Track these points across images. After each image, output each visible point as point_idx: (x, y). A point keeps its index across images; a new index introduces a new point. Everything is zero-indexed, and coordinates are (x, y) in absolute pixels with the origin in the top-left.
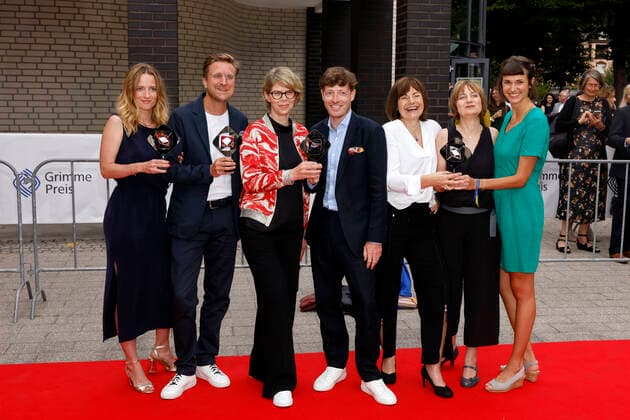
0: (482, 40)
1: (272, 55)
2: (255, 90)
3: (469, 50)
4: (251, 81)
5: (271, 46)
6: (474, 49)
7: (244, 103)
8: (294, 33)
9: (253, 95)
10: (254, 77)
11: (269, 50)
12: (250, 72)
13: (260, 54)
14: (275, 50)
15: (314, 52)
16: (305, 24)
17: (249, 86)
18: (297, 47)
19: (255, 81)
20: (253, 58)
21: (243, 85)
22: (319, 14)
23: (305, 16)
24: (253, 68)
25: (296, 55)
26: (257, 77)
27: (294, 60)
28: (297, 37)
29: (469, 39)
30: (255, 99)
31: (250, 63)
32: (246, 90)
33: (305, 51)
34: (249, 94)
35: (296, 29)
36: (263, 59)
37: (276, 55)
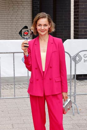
1: (18, 4)
2: (11, 20)
4: (9, 16)
7: (6, 25)
9: (10, 22)
10: (10, 14)
12: (9, 12)
13: (13, 4)
15: (36, 3)
17: (8, 18)
19: (11, 16)
20: (9, 6)
21: (5, 18)
24: (9, 10)
25: (28, 4)
26: (12, 14)
27: (27, 6)
30: (11, 23)
31: (8, 8)
32: (7, 20)
34: (8, 22)
36: (14, 6)
37: (19, 4)
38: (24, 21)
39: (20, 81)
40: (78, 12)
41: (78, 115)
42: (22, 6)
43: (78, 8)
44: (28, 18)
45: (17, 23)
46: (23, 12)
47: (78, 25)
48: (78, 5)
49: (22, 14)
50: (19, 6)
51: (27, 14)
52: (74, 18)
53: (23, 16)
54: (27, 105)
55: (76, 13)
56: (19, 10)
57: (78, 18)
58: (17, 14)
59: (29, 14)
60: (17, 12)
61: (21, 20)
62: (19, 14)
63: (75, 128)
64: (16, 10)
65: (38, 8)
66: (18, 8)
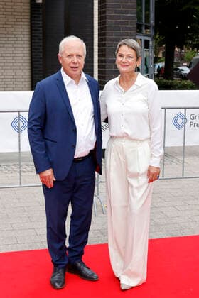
0: (152, 22)
1: (6, 33)
3: (144, 27)
5: (5, 26)
6: (147, 27)
8: (21, 17)
11: (4, 29)
14: (7, 29)
15: (36, 30)
16: (29, 11)
18: (23, 27)
22: (39, 3)
23: (29, 4)
25: (23, 33)
27: (22, 36)
28: (23, 20)
29: (144, 21)
33: (29, 30)
35: (23, 14)
37: (9, 33)
38: (17, 61)
39: (8, 161)
40: (104, 45)
41: (102, 215)
42: (13, 36)
43: (105, 39)
44: (23, 55)
45: (6, 64)
46: (15, 45)
47: (104, 67)
48: (104, 34)
49: (13, 49)
50: (8, 36)
51: (22, 49)
52: (99, 56)
53: (14, 52)
54: (19, 199)
55: (102, 48)
56: (8, 42)
57: (104, 56)
58: (4, 49)
59: (26, 49)
60: (6, 45)
61: (11, 58)
62: (8, 49)
63: (99, 237)
64: (4, 42)
65: (40, 39)
66: (6, 39)
